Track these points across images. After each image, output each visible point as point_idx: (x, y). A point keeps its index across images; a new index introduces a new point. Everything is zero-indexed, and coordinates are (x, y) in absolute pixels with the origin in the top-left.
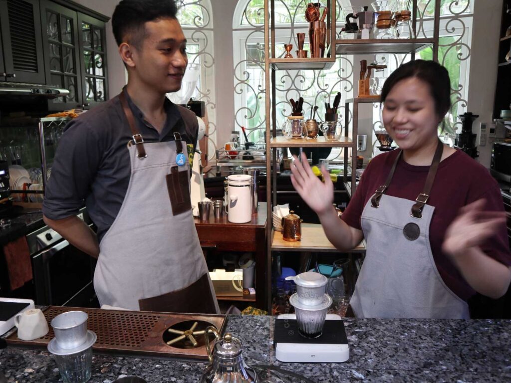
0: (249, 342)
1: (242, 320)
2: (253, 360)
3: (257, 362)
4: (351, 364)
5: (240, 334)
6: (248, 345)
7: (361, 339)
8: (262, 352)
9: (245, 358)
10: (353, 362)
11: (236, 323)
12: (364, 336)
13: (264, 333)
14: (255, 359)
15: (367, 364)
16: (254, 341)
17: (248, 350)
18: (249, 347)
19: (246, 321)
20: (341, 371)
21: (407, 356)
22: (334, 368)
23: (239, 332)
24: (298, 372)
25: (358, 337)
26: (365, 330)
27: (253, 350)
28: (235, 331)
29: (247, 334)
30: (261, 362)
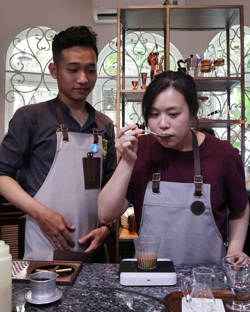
0: (99, 277)
1: (94, 266)
2: (103, 286)
3: (106, 287)
4: (178, 287)
5: (93, 273)
6: (99, 278)
7: (186, 275)
8: (110, 282)
9: (96, 284)
10: (179, 286)
11: (89, 267)
12: (189, 274)
13: (111, 272)
14: (104, 285)
15: (190, 287)
16: (104, 276)
17: (99, 281)
18: (100, 279)
19: (97, 266)
20: (170, 290)
21: (221, 282)
22: (165, 289)
23: (92, 271)
24: (137, 291)
25: (184, 274)
26: (190, 271)
27: (102, 281)
28: (88, 271)
29: (98, 273)
30: (109, 287)
